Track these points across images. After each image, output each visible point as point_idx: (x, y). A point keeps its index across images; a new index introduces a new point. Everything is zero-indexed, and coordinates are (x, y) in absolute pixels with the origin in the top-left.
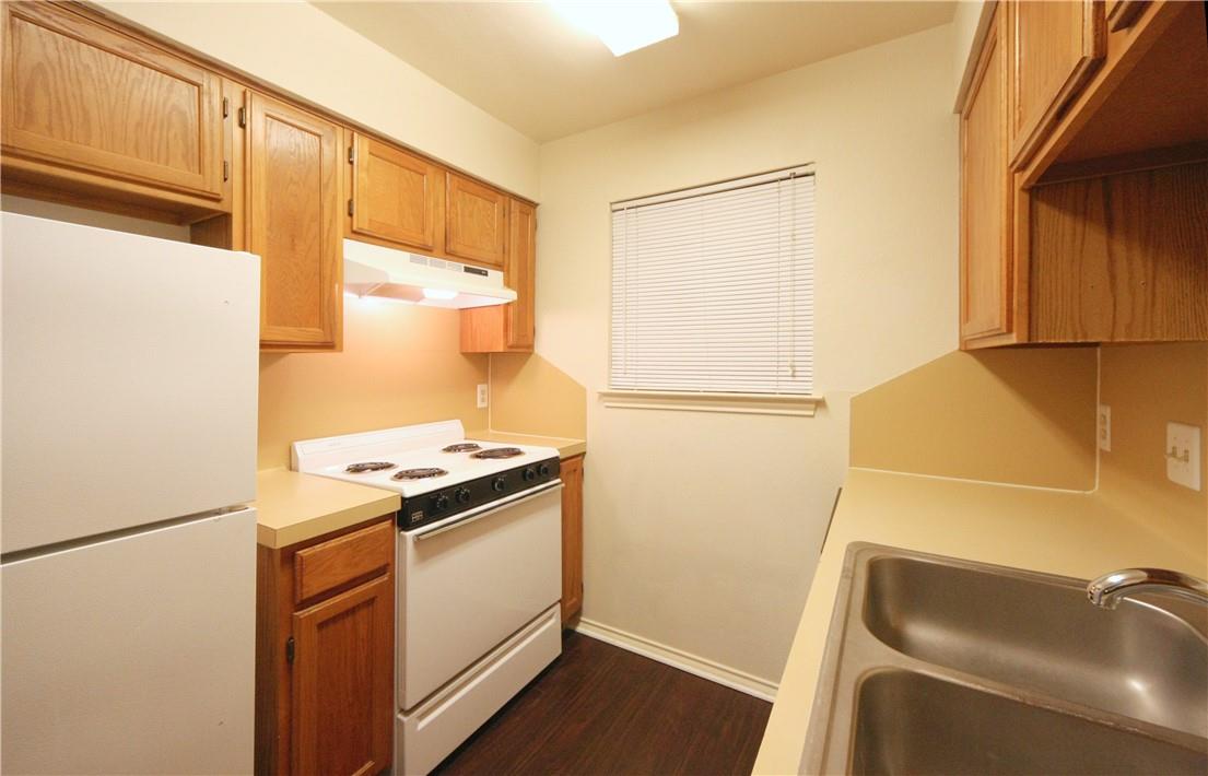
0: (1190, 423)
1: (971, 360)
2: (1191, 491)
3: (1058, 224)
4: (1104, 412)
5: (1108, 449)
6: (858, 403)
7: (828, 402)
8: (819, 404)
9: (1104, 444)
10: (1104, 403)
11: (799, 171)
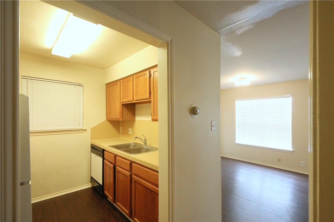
0: (131, 128)
1: (107, 121)
2: (130, 135)
3: (124, 108)
4: (121, 128)
5: (122, 132)
6: (92, 129)
7: (87, 130)
8: (85, 130)
9: (121, 132)
10: (121, 126)
11: (80, 85)
